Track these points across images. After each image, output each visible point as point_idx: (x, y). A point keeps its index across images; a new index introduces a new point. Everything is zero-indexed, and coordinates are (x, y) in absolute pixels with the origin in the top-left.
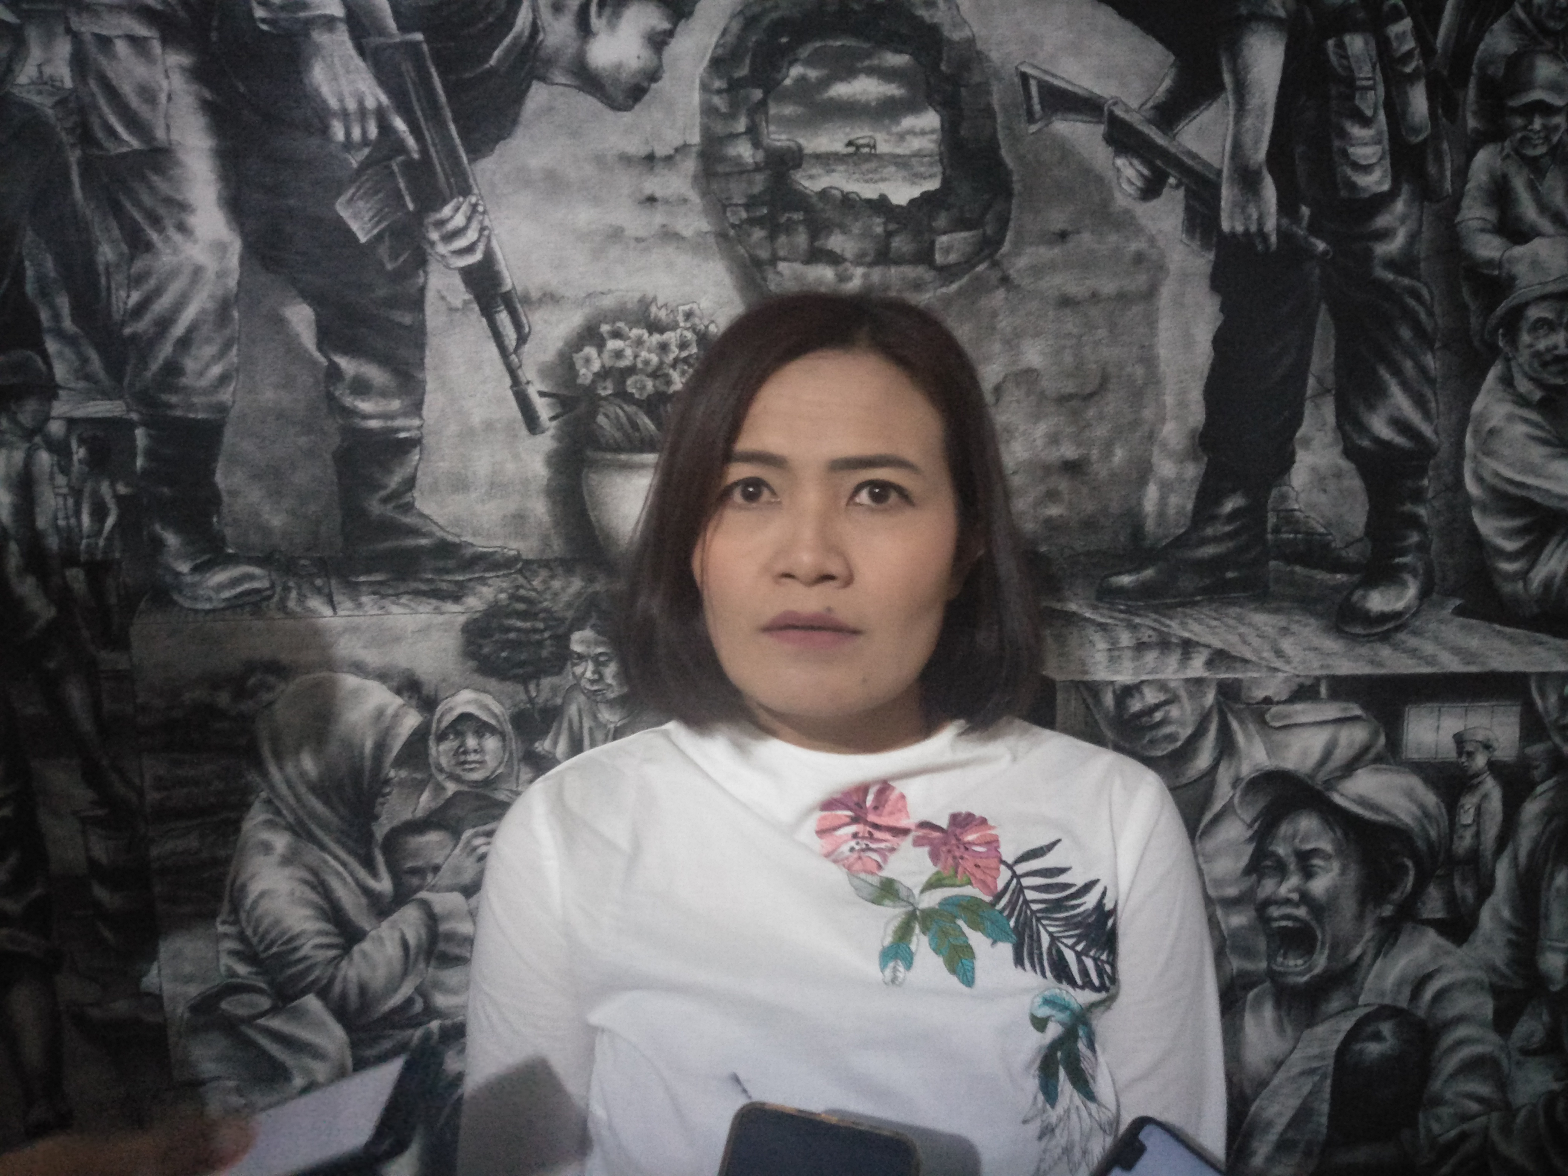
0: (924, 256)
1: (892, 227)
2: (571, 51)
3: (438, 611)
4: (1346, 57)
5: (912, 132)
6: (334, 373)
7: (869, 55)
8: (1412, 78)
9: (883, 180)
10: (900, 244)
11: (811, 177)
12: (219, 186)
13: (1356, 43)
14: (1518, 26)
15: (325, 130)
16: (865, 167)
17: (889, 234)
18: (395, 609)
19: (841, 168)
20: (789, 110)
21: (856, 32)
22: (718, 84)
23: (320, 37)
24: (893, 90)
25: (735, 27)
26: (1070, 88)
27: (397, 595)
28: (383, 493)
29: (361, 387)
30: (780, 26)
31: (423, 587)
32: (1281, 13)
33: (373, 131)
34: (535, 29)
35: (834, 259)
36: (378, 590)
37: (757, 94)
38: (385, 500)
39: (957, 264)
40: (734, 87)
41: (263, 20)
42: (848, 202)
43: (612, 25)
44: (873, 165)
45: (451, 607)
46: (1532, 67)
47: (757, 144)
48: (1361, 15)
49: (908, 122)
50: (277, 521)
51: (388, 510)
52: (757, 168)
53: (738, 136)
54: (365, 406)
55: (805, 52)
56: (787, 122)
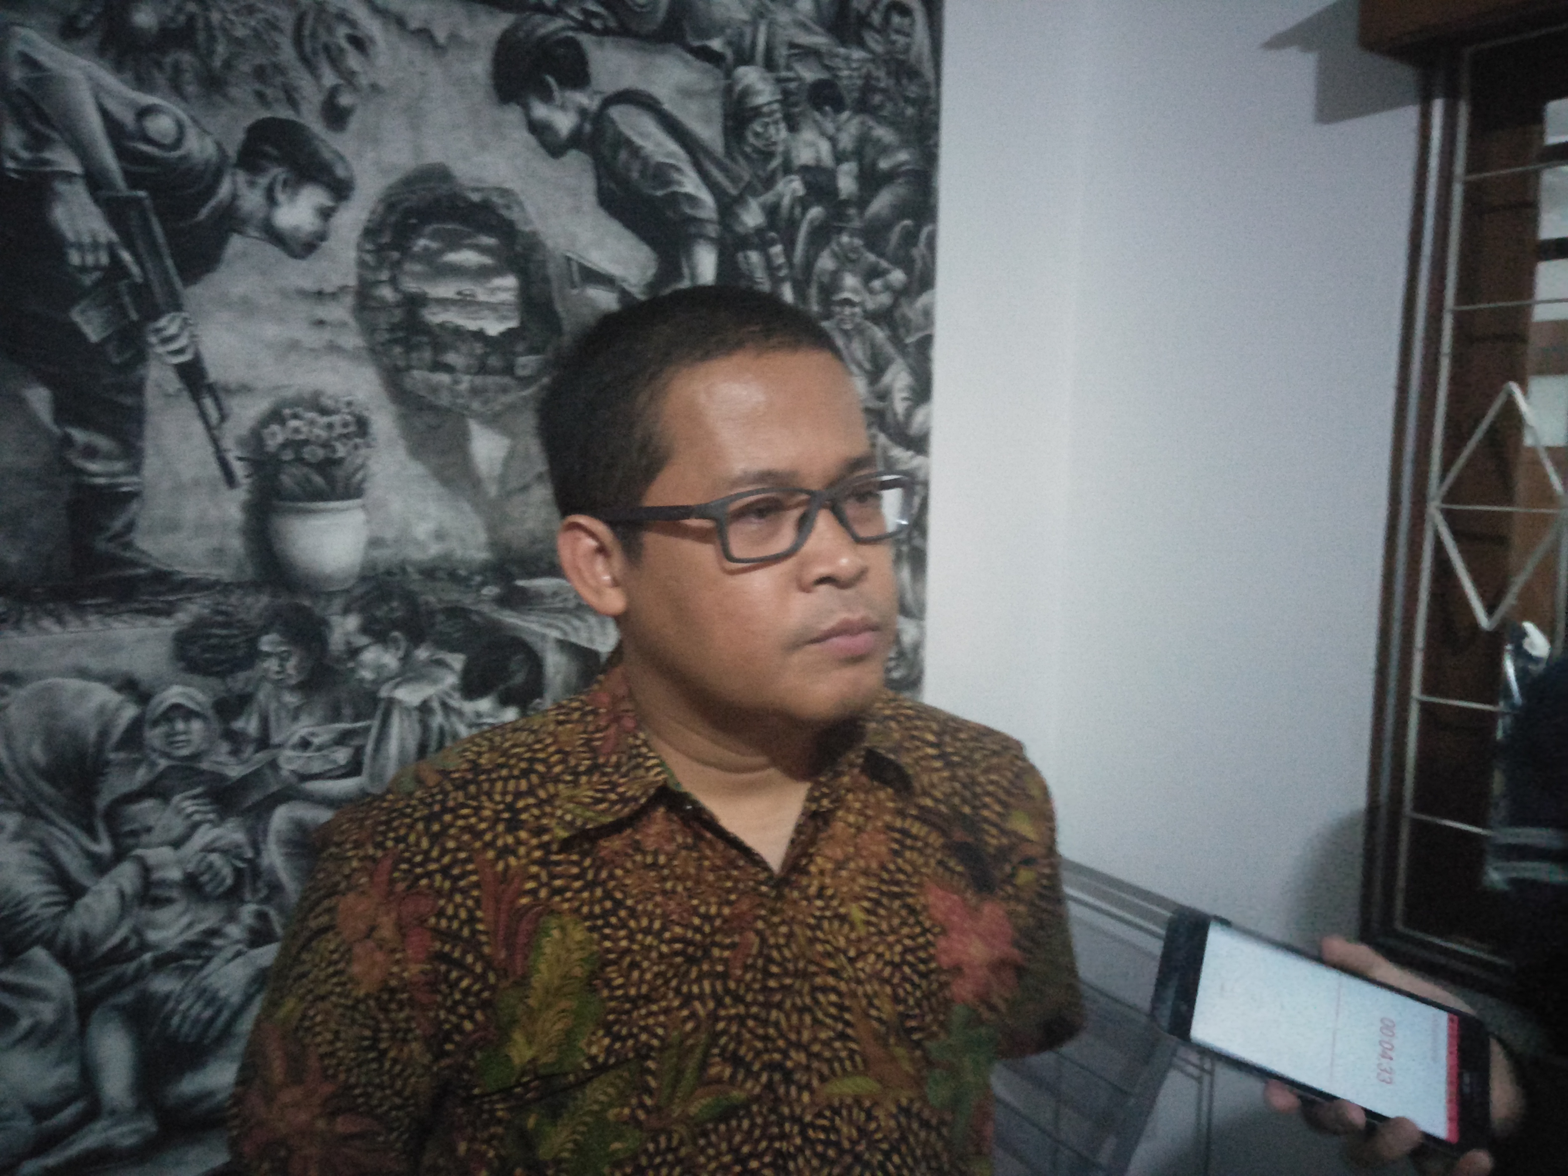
0: (509, 370)
1: (488, 350)
2: (261, 215)
3: (153, 625)
5: (498, 289)
6: (67, 441)
7: (469, 236)
8: (782, 280)
9: (481, 319)
10: (494, 361)
11: (434, 314)
13: (754, 257)
14: (835, 255)
15: (62, 257)
16: (469, 308)
17: (486, 355)
18: (116, 625)
19: (453, 308)
20: (418, 268)
21: (461, 220)
22: (369, 247)
23: (61, 187)
24: (487, 260)
25: (380, 209)
26: (595, 268)
27: (119, 614)
28: (109, 534)
29: (91, 452)
30: (409, 212)
31: (142, 606)
32: (713, 235)
33: (104, 259)
35: (449, 369)
36: (99, 610)
37: (395, 255)
38: (110, 540)
39: (530, 377)
40: (380, 250)
41: (15, 171)
42: (458, 332)
43: (292, 199)
44: (473, 308)
45: (164, 621)
46: (842, 279)
47: (396, 289)
48: (756, 240)
49: (498, 282)
50: (14, 559)
51: (112, 547)
52: (398, 305)
53: (381, 282)
54: (93, 467)
55: (429, 229)
56: (416, 276)
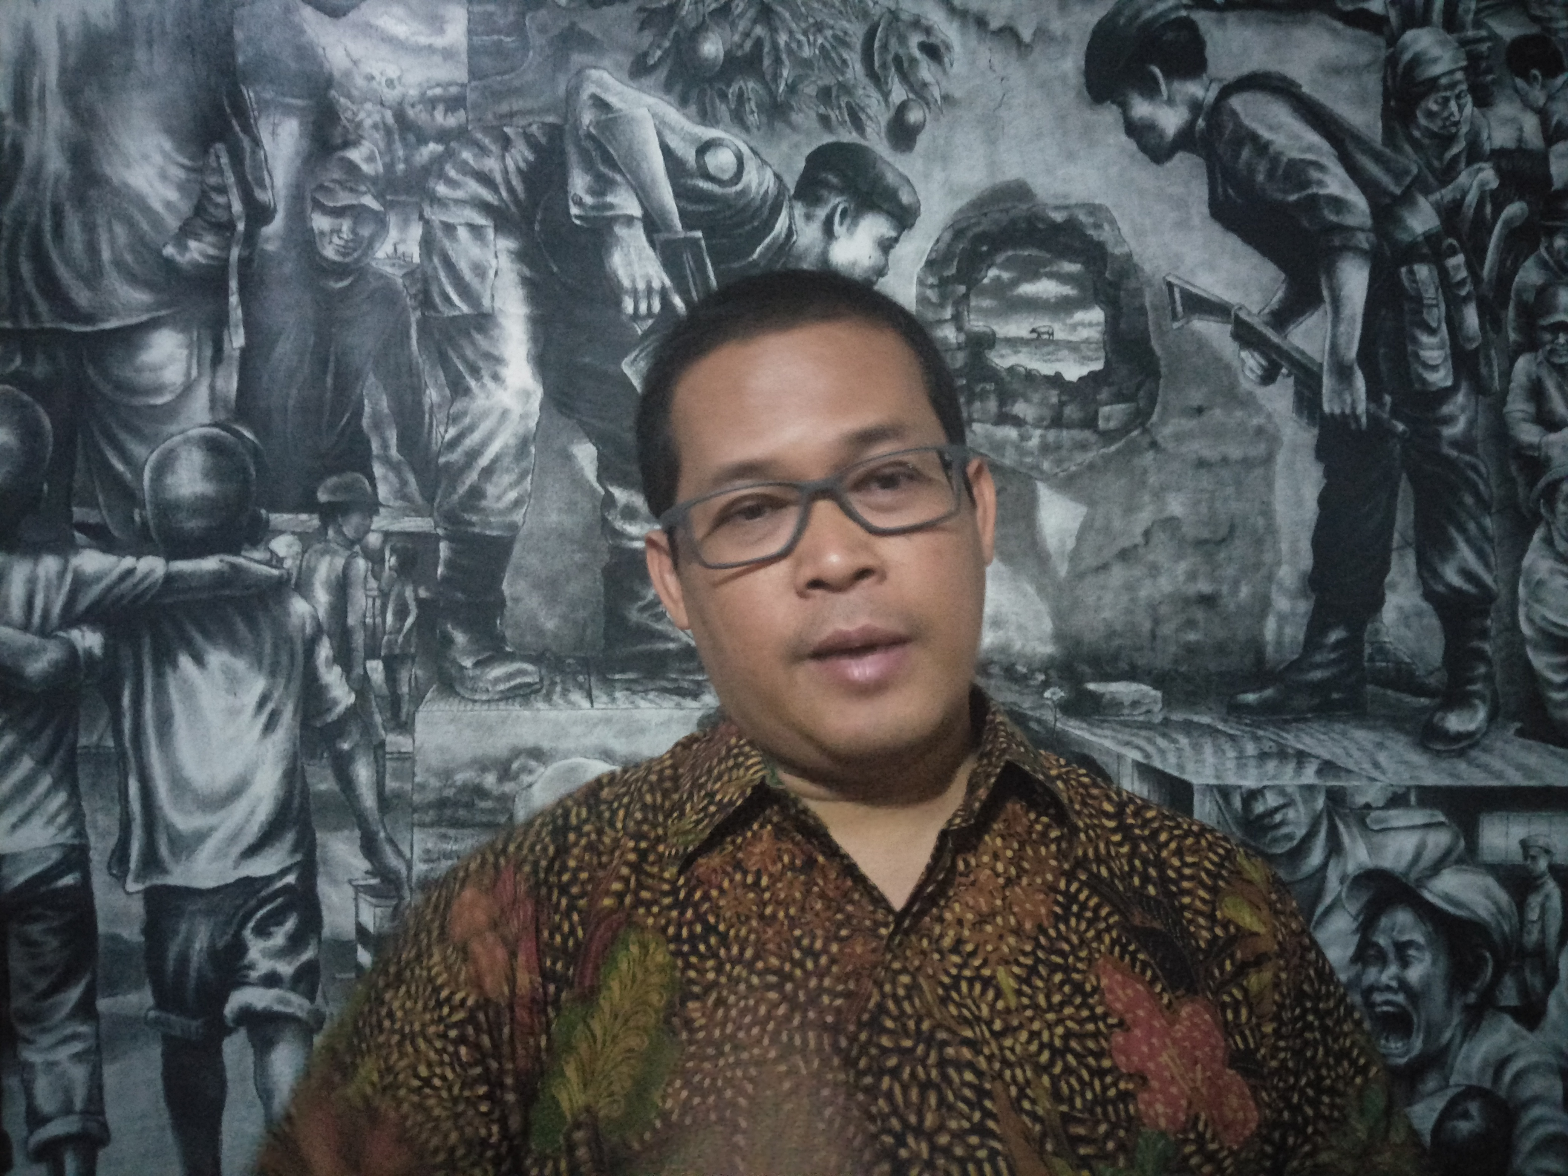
0: (1089, 422)
1: (1064, 398)
2: (817, 250)
3: (679, 706)
4: (1415, 281)
5: (1083, 324)
6: (609, 501)
7: (1050, 262)
8: (1466, 300)
9: (1058, 360)
10: (1071, 411)
11: (1002, 356)
12: (529, 345)
13: (1423, 271)
14: (1543, 265)
15: (618, 304)
16: (1045, 350)
17: (1062, 404)
18: (643, 704)
19: (1024, 350)
20: (987, 303)
21: (1041, 245)
22: (931, 280)
23: (620, 230)
24: (1067, 290)
25: (947, 237)
26: (1205, 295)
27: (646, 691)
28: (641, 604)
29: (630, 514)
30: (982, 238)
31: (669, 685)
32: (1366, 246)
33: (657, 307)
34: (790, 232)
35: (1017, 422)
36: (630, 687)
37: (962, 289)
38: (643, 609)
39: (1116, 430)
40: (943, 284)
41: (577, 217)
42: (1030, 377)
43: (851, 230)
44: (1051, 348)
45: (689, 703)
46: (1555, 295)
47: (960, 329)
48: (1425, 250)
49: (1080, 316)
50: (550, 625)
51: (644, 619)
52: (959, 347)
53: (946, 321)
54: (633, 529)
55: (1000, 258)
56: (986, 313)
